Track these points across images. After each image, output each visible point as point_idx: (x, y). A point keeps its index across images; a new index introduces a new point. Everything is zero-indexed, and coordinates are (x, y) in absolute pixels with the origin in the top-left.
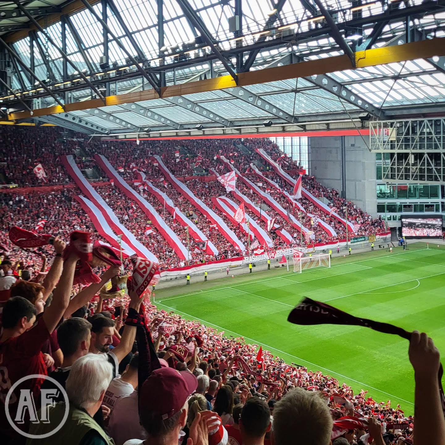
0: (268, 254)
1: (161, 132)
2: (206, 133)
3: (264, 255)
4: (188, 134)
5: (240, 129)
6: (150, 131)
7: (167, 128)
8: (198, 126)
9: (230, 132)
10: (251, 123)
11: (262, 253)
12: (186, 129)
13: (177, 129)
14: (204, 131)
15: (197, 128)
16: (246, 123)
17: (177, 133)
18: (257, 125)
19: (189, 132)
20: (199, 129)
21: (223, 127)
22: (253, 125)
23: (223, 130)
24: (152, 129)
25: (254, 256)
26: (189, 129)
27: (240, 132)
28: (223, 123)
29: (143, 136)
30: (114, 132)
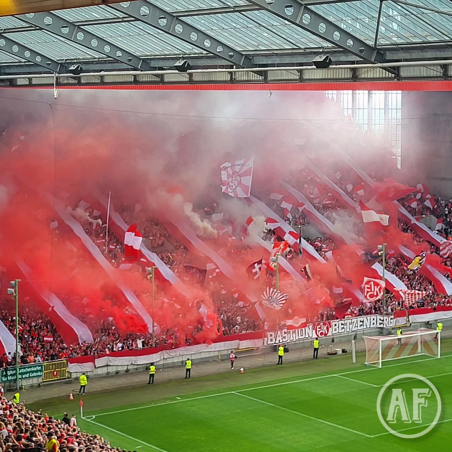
0: (314, 328)
1: (102, 73)
2: (195, 78)
3: (307, 329)
4: (158, 79)
5: (266, 72)
6: (82, 71)
7: (117, 66)
8: (179, 63)
9: (245, 78)
10: (287, 60)
11: (304, 325)
12: (155, 69)
13: (135, 69)
14: (191, 75)
15: (177, 68)
16: (277, 60)
17: (135, 76)
18: (301, 64)
19: (162, 76)
20: (181, 69)
21: (232, 67)
22: (292, 65)
23: (231, 73)
24: (84, 67)
25: (286, 330)
26: (161, 69)
27: (266, 78)
28: (231, 59)
29: (66, 82)
30: (8, 71)
